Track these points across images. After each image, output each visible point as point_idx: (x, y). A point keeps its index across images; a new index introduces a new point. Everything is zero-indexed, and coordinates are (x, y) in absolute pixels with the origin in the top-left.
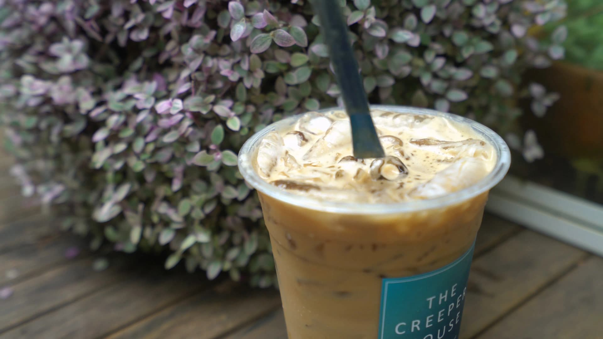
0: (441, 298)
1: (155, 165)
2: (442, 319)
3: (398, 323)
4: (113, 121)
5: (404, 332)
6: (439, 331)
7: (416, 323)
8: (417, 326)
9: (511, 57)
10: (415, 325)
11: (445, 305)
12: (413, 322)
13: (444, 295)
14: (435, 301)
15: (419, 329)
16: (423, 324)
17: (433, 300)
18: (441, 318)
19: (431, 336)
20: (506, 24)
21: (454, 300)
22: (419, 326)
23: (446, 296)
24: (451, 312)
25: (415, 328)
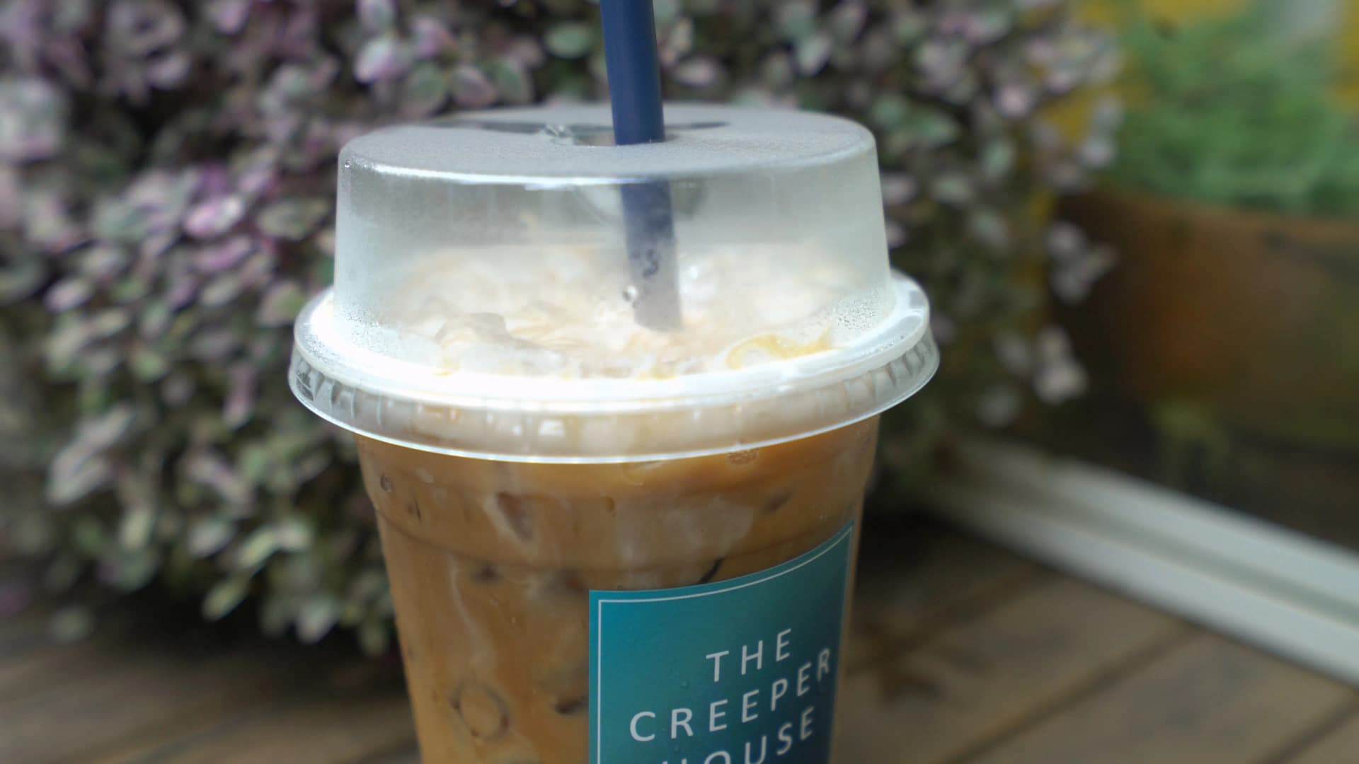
0: (745, 658)
1: (189, 364)
2: (755, 716)
3: (637, 712)
4: (100, 261)
5: (652, 737)
6: (748, 745)
7: (681, 717)
8: (684, 723)
9: (999, 158)
10: (681, 721)
11: (761, 679)
12: (675, 712)
13: (752, 650)
14: (730, 664)
15: (690, 732)
16: (700, 721)
17: (722, 658)
18: (750, 712)
19: (726, 756)
20: (988, 88)
21: (788, 670)
22: (690, 723)
23: (759, 655)
24: (778, 701)
25: (681, 729)
